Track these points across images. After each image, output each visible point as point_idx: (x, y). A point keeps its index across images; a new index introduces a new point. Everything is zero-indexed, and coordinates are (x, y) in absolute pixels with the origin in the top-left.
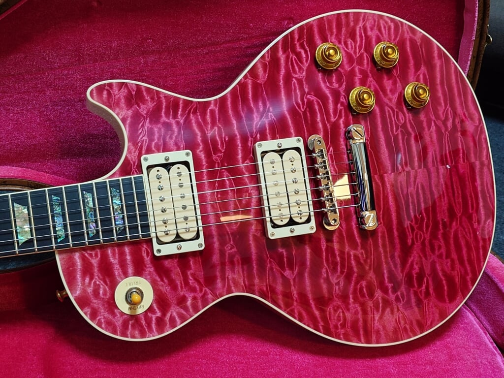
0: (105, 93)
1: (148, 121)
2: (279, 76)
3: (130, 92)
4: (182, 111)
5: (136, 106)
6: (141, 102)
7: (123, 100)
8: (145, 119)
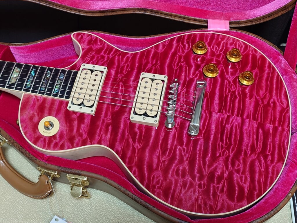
0: (80, 36)
1: (94, 52)
2: (170, 52)
3: (92, 39)
4: (113, 53)
5: (92, 45)
6: (95, 44)
7: (87, 41)
8: (93, 51)
